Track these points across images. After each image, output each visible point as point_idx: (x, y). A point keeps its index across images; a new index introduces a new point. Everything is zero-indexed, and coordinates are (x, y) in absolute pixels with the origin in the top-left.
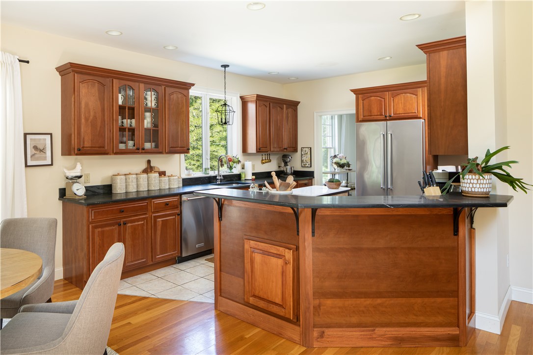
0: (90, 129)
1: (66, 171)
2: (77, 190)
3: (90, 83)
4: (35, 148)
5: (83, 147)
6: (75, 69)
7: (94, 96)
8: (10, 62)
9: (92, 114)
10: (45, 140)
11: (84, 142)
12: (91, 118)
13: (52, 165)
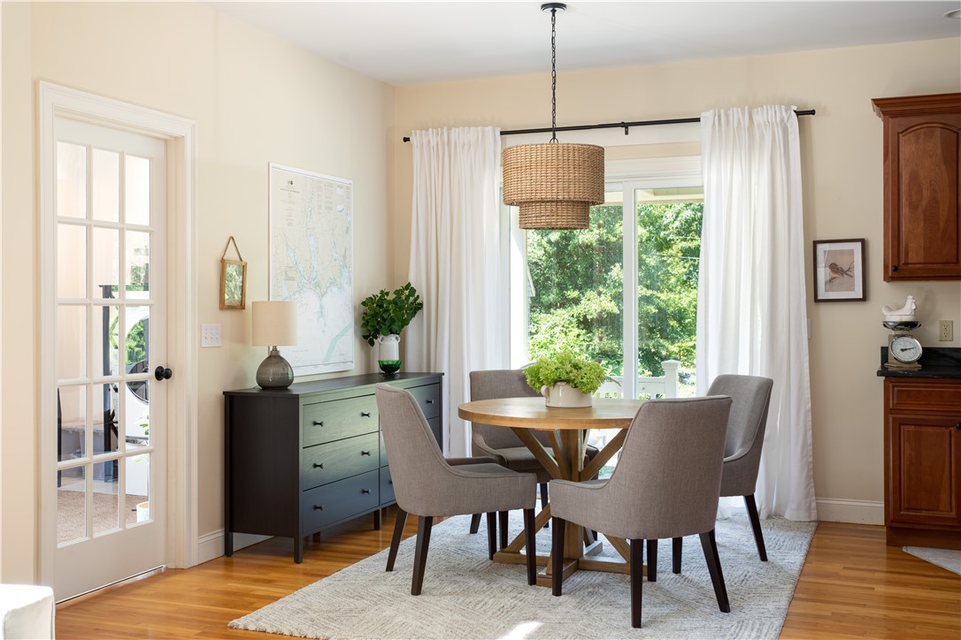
0: (922, 225)
1: (885, 313)
2: (903, 350)
3: (923, 130)
4: (834, 268)
5: (906, 264)
6: (888, 109)
7: (931, 156)
8: (778, 120)
9: (926, 194)
10: (851, 252)
11: (907, 253)
12: (924, 202)
13: (864, 299)
